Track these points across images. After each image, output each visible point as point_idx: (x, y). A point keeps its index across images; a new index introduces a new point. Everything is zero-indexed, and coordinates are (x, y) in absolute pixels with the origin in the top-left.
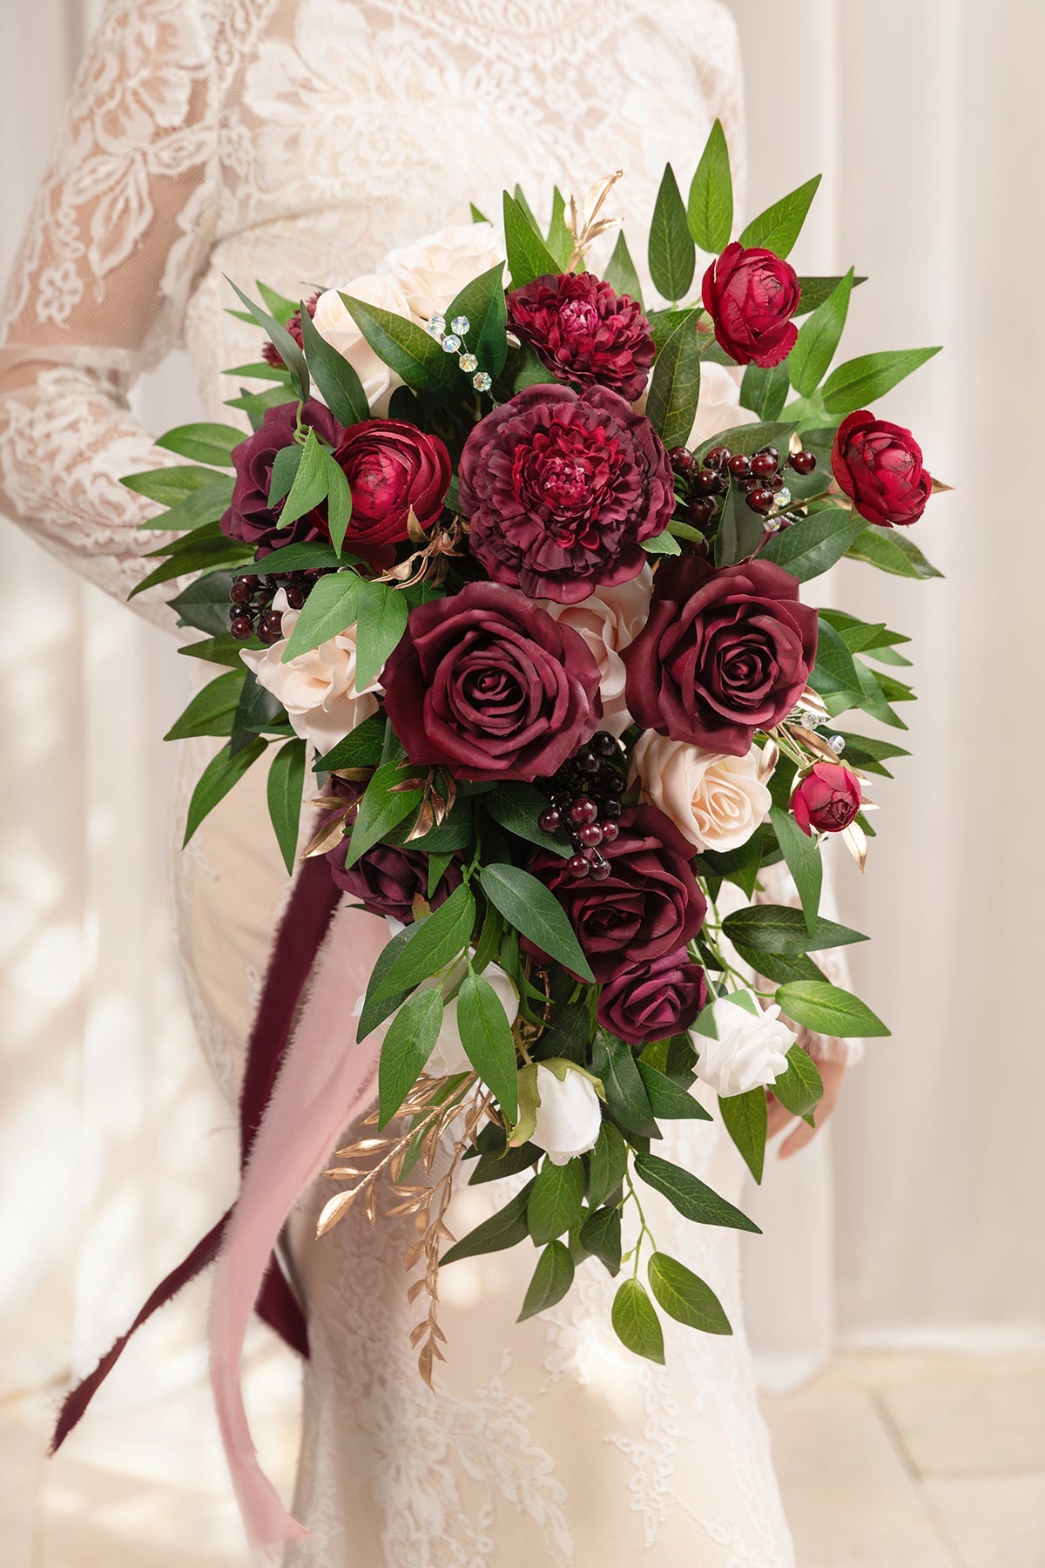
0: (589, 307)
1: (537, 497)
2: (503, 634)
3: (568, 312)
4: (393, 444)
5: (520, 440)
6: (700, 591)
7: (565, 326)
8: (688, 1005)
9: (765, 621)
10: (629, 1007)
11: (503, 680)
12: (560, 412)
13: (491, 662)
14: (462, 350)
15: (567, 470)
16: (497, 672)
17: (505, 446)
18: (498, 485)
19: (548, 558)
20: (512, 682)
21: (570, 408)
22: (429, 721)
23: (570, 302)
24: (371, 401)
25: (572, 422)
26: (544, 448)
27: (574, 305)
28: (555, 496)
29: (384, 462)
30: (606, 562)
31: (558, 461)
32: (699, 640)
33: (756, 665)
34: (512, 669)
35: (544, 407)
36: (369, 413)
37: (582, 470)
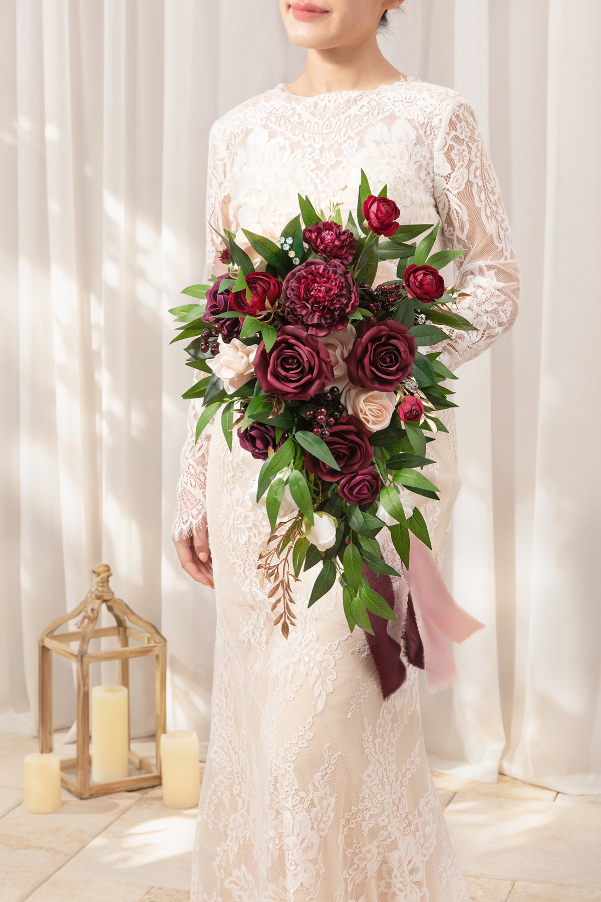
0: (332, 233)
1: (308, 297)
2: (295, 344)
3: (324, 234)
4: (262, 280)
5: (304, 277)
6: (368, 332)
7: (323, 240)
8: (374, 490)
9: (394, 341)
10: (351, 487)
11: (295, 360)
12: (319, 268)
13: (290, 353)
14: (290, 250)
15: (319, 288)
16: (293, 357)
17: (299, 280)
18: (295, 293)
19: (312, 320)
20: (298, 362)
21: (322, 267)
22: (269, 376)
23: (326, 231)
24: (255, 267)
25: (323, 271)
26: (312, 280)
27: (327, 232)
28: (315, 297)
29: (258, 286)
30: (333, 323)
31: (316, 285)
32: (369, 350)
33: (392, 358)
34: (298, 357)
35: (313, 267)
36: (254, 271)
37: (324, 288)
